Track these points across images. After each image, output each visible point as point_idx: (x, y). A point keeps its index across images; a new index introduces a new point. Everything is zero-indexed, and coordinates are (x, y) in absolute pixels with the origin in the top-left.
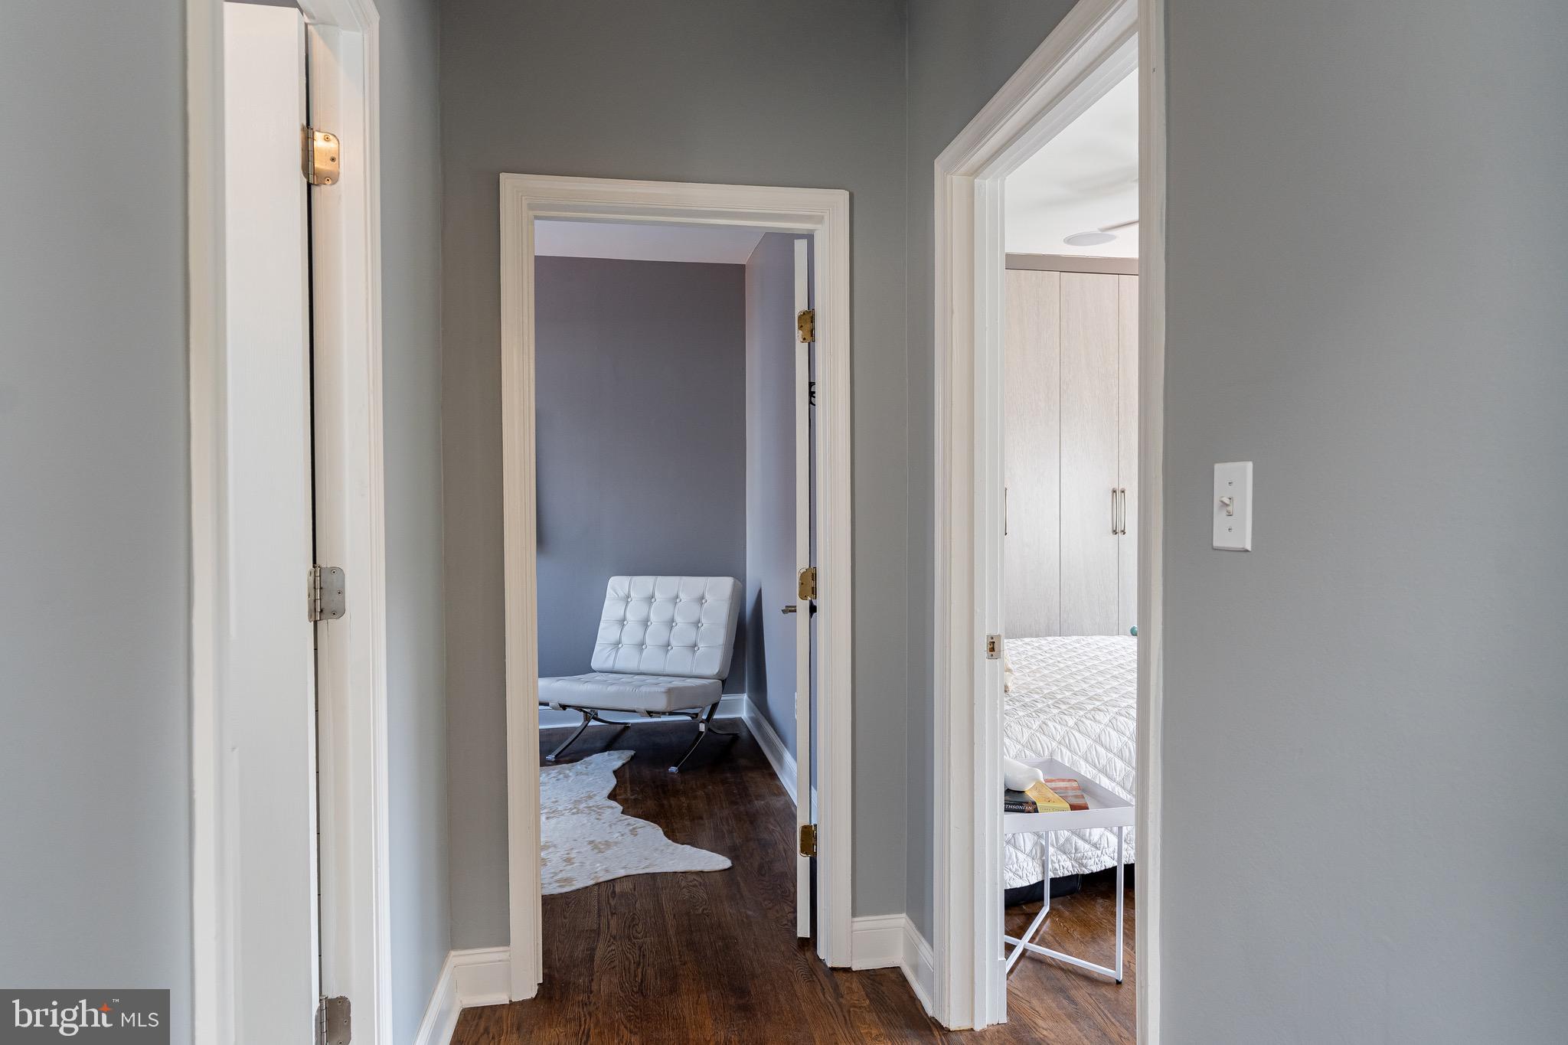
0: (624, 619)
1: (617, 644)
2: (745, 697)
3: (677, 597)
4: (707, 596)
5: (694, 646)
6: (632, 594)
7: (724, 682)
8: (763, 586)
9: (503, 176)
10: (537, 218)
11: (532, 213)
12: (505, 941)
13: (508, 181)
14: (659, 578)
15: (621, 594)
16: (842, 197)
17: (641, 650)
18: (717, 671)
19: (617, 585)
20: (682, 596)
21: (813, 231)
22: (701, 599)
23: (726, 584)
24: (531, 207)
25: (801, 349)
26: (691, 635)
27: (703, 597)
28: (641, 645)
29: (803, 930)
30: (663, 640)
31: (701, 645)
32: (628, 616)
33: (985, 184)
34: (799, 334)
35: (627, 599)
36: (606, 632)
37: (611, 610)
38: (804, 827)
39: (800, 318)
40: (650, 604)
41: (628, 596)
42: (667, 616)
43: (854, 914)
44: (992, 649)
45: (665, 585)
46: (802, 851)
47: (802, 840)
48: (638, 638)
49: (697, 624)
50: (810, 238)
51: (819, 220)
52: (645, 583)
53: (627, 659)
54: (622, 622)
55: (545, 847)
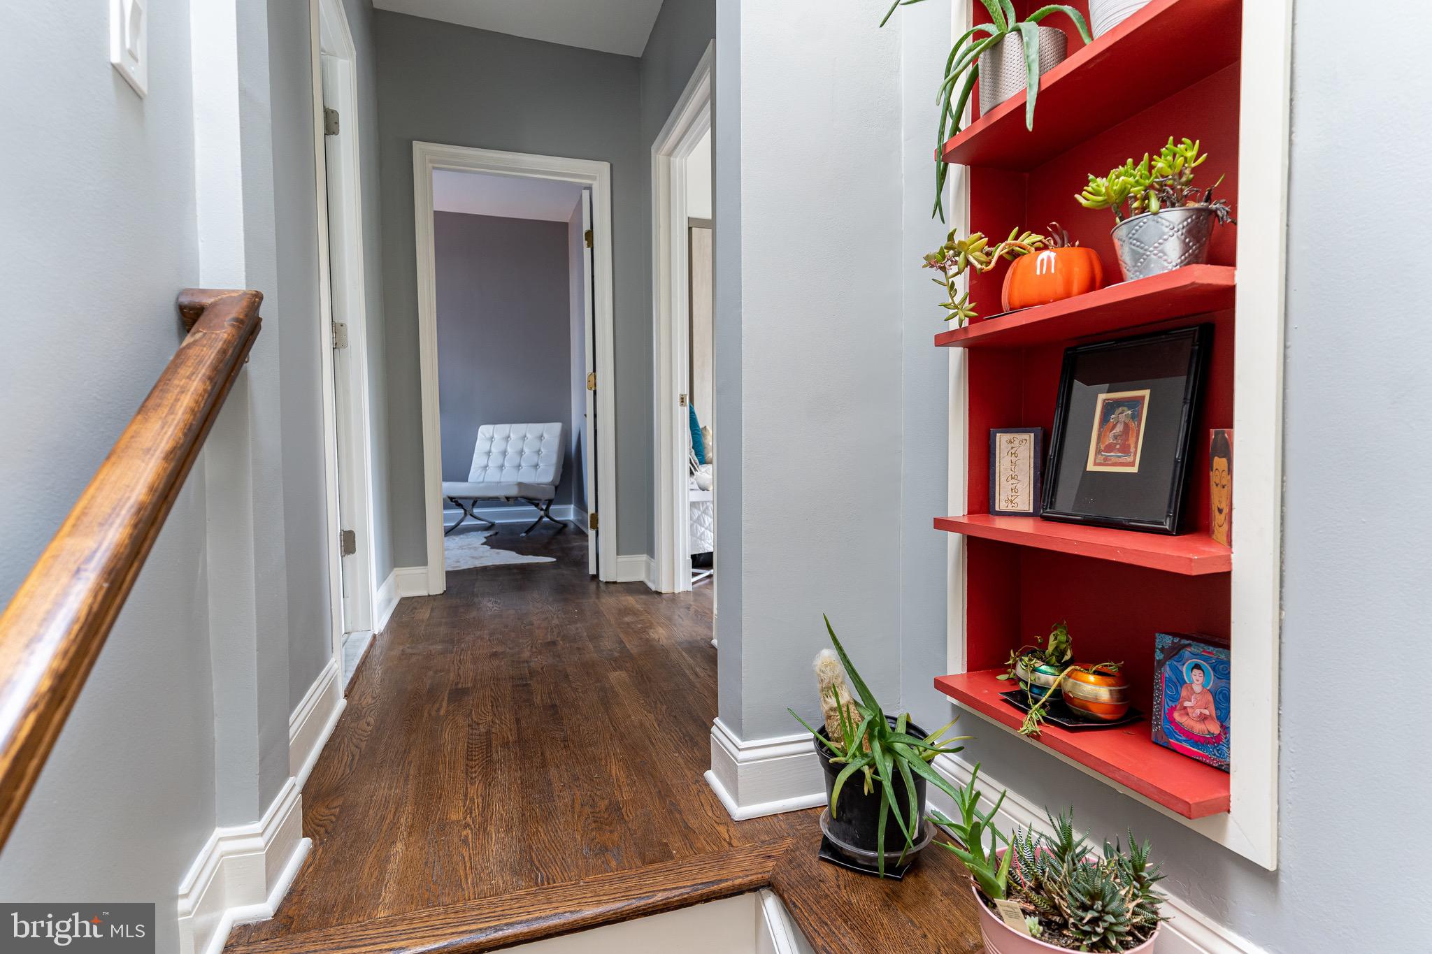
0: (490, 452)
1: (486, 467)
2: (572, 506)
3: (525, 436)
4: (545, 435)
5: (536, 466)
6: (495, 436)
7: (556, 488)
8: (581, 429)
9: (414, 143)
10: (434, 168)
11: (430, 165)
12: (424, 562)
13: (418, 146)
14: (513, 425)
15: (488, 436)
16: (605, 167)
17: (502, 470)
18: (551, 479)
19: (484, 431)
20: (528, 435)
21: (591, 185)
22: (541, 437)
23: (556, 427)
24: (431, 161)
25: (587, 251)
26: (535, 459)
27: (542, 436)
28: (501, 467)
29: (592, 571)
30: (516, 463)
31: (541, 465)
32: (493, 449)
33: (676, 161)
34: (585, 243)
35: (492, 439)
36: (478, 460)
37: (481, 445)
38: (592, 514)
39: (586, 233)
40: (507, 441)
41: (492, 437)
42: (519, 447)
43: (618, 554)
44: (683, 402)
45: (516, 430)
46: (591, 528)
47: (591, 521)
48: (500, 463)
49: (538, 452)
50: (590, 188)
51: (594, 178)
52: (504, 429)
53: (493, 476)
54: (489, 453)
55: (446, 558)
